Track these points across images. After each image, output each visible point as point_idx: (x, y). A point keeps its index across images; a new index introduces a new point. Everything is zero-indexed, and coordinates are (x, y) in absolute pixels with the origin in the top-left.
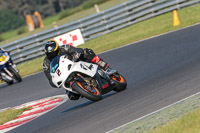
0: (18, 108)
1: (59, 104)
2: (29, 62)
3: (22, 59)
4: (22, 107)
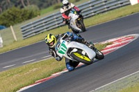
0: (103, 43)
1: (132, 40)
2: (111, 12)
3: (106, 9)
4: (106, 42)
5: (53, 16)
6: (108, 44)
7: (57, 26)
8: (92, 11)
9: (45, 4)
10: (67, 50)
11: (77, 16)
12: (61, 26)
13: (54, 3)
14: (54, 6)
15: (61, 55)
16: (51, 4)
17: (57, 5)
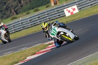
5: (11, 24)
6: (50, 44)
7: (14, 31)
8: (38, 21)
9: (5, 16)
10: (57, 33)
11: (5, 32)
12: (17, 31)
13: (12, 16)
14: (11, 17)
15: (52, 36)
16: (9, 16)
17: (14, 16)
